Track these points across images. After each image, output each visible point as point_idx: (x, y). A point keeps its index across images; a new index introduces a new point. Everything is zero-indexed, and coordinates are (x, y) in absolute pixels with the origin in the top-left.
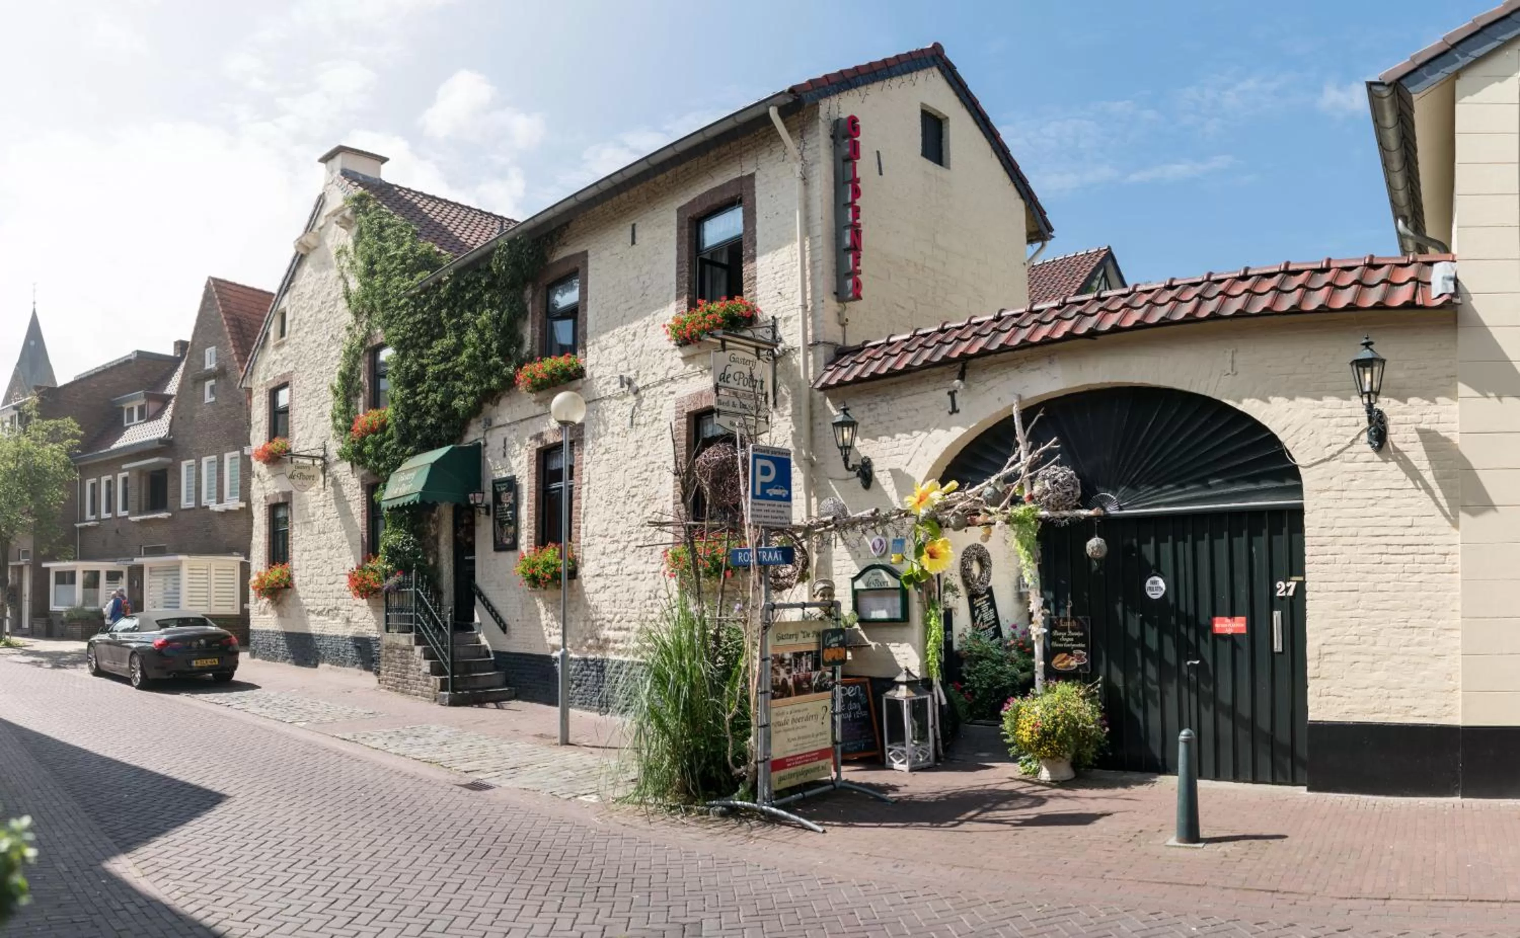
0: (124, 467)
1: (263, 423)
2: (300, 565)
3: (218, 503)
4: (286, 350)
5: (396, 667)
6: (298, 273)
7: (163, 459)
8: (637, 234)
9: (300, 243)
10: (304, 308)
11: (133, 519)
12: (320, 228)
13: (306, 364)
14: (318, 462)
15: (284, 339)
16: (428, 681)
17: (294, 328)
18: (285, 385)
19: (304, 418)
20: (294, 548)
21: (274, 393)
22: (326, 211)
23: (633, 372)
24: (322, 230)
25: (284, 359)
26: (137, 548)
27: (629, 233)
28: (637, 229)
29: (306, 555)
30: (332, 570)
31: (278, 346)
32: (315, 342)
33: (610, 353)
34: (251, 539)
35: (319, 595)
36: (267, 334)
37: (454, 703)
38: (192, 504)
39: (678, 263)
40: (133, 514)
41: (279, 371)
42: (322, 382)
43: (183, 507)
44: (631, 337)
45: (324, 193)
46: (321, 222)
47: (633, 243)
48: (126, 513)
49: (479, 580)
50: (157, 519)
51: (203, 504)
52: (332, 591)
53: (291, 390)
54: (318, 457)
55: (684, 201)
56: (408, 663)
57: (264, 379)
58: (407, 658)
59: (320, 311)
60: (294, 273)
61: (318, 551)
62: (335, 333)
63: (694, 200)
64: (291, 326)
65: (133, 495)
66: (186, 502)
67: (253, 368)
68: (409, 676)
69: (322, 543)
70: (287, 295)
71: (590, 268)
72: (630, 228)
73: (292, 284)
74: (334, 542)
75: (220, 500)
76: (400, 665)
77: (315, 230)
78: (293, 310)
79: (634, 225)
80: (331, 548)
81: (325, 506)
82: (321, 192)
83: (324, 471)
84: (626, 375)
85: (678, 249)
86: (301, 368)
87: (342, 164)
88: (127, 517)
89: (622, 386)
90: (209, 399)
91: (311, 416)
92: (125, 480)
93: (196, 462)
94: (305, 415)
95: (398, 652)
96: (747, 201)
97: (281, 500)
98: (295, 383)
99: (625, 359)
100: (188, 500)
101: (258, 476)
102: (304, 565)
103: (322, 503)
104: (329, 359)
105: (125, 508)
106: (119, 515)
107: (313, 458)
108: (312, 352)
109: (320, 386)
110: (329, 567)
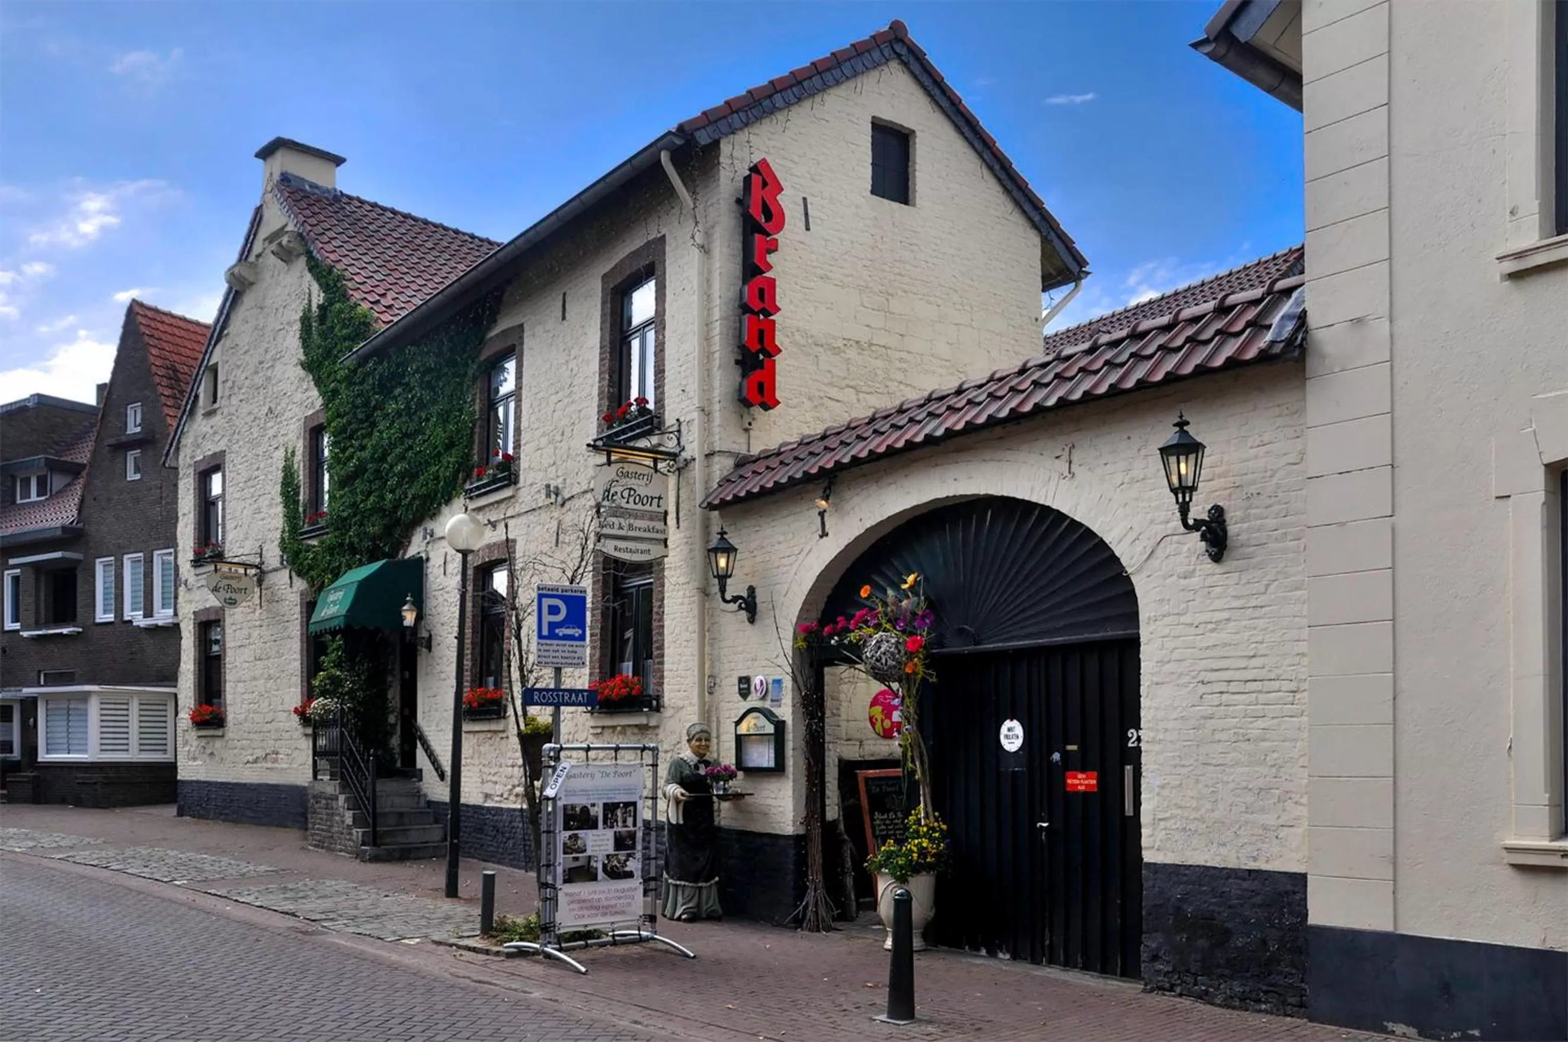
0: (12, 562)
1: (192, 515)
2: (234, 699)
3: (145, 616)
4: (217, 419)
5: (321, 819)
6: (233, 317)
7: (68, 555)
8: (567, 306)
9: (232, 274)
10: (238, 367)
11: (25, 634)
12: (258, 256)
13: (241, 443)
14: (253, 571)
15: (216, 406)
16: (350, 834)
17: (227, 393)
18: (217, 468)
19: (238, 514)
20: (227, 677)
21: (204, 478)
22: (264, 232)
23: (560, 480)
24: (261, 260)
25: (215, 433)
26: (34, 674)
27: (560, 303)
28: (568, 299)
29: (241, 687)
30: (270, 705)
31: (210, 414)
32: (250, 413)
33: (541, 455)
34: (179, 666)
35: (255, 736)
36: (197, 397)
37: (375, 859)
38: (110, 617)
39: (601, 348)
40: (25, 628)
41: (210, 448)
42: (258, 469)
43: (98, 621)
44: (558, 438)
45: (261, 206)
46: (257, 248)
47: (564, 318)
48: (17, 626)
49: (421, 720)
50: (61, 634)
51: (126, 618)
52: (269, 732)
53: (224, 476)
54: (252, 566)
55: (607, 267)
56: (332, 815)
57: (192, 457)
58: (332, 808)
59: (256, 372)
60: (228, 316)
61: (255, 683)
62: (273, 406)
63: (616, 265)
64: (224, 388)
65: (28, 600)
66: (103, 616)
67: (179, 442)
68: (335, 829)
69: (258, 673)
70: (219, 347)
71: (525, 347)
72: (561, 297)
73: (226, 332)
74: (271, 672)
75: (148, 613)
76: (325, 817)
77: (252, 258)
78: (226, 366)
79: (565, 294)
80: (270, 678)
81: (261, 626)
82: (258, 204)
83: (260, 582)
84: (553, 484)
85: (601, 329)
86: (235, 447)
87: (282, 165)
88: (17, 631)
89: (548, 496)
90: (132, 476)
91: (245, 511)
92: (16, 580)
93: (116, 560)
94: (239, 509)
95: (324, 802)
96: (658, 273)
97: (213, 617)
98: (229, 467)
99: (554, 464)
100: (105, 612)
101: (186, 584)
102: (238, 700)
103: (258, 623)
104: (266, 439)
105: (16, 619)
106: (6, 628)
107: (246, 566)
108: (247, 427)
109: (256, 473)
110: (266, 703)
